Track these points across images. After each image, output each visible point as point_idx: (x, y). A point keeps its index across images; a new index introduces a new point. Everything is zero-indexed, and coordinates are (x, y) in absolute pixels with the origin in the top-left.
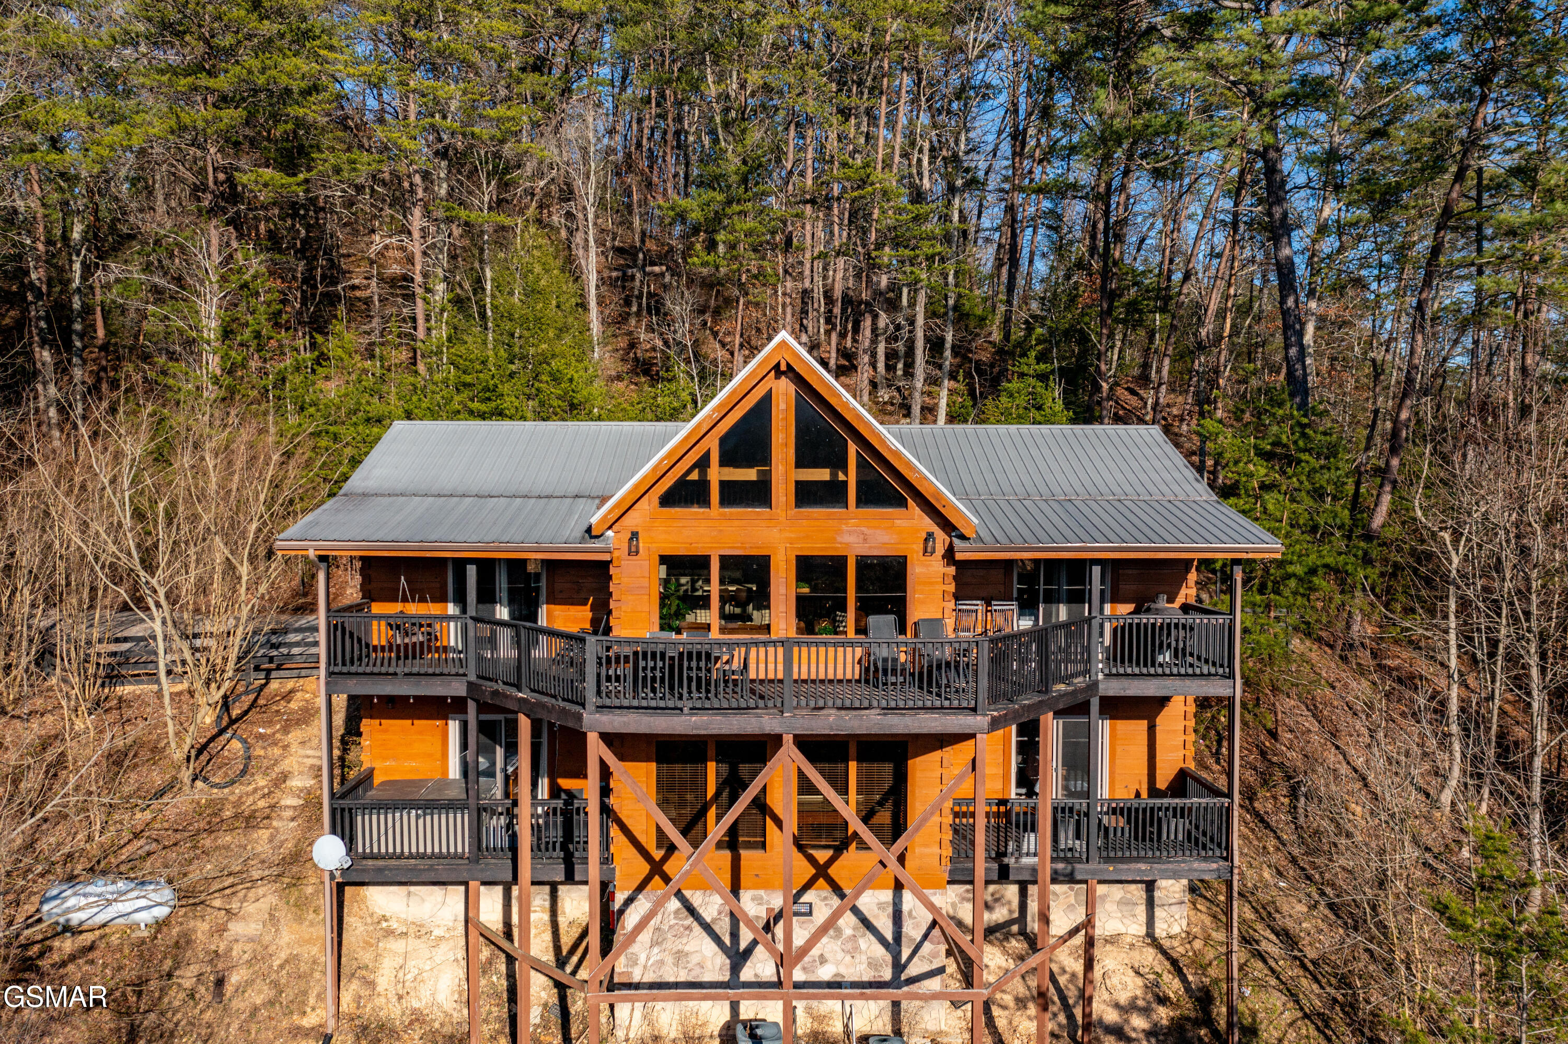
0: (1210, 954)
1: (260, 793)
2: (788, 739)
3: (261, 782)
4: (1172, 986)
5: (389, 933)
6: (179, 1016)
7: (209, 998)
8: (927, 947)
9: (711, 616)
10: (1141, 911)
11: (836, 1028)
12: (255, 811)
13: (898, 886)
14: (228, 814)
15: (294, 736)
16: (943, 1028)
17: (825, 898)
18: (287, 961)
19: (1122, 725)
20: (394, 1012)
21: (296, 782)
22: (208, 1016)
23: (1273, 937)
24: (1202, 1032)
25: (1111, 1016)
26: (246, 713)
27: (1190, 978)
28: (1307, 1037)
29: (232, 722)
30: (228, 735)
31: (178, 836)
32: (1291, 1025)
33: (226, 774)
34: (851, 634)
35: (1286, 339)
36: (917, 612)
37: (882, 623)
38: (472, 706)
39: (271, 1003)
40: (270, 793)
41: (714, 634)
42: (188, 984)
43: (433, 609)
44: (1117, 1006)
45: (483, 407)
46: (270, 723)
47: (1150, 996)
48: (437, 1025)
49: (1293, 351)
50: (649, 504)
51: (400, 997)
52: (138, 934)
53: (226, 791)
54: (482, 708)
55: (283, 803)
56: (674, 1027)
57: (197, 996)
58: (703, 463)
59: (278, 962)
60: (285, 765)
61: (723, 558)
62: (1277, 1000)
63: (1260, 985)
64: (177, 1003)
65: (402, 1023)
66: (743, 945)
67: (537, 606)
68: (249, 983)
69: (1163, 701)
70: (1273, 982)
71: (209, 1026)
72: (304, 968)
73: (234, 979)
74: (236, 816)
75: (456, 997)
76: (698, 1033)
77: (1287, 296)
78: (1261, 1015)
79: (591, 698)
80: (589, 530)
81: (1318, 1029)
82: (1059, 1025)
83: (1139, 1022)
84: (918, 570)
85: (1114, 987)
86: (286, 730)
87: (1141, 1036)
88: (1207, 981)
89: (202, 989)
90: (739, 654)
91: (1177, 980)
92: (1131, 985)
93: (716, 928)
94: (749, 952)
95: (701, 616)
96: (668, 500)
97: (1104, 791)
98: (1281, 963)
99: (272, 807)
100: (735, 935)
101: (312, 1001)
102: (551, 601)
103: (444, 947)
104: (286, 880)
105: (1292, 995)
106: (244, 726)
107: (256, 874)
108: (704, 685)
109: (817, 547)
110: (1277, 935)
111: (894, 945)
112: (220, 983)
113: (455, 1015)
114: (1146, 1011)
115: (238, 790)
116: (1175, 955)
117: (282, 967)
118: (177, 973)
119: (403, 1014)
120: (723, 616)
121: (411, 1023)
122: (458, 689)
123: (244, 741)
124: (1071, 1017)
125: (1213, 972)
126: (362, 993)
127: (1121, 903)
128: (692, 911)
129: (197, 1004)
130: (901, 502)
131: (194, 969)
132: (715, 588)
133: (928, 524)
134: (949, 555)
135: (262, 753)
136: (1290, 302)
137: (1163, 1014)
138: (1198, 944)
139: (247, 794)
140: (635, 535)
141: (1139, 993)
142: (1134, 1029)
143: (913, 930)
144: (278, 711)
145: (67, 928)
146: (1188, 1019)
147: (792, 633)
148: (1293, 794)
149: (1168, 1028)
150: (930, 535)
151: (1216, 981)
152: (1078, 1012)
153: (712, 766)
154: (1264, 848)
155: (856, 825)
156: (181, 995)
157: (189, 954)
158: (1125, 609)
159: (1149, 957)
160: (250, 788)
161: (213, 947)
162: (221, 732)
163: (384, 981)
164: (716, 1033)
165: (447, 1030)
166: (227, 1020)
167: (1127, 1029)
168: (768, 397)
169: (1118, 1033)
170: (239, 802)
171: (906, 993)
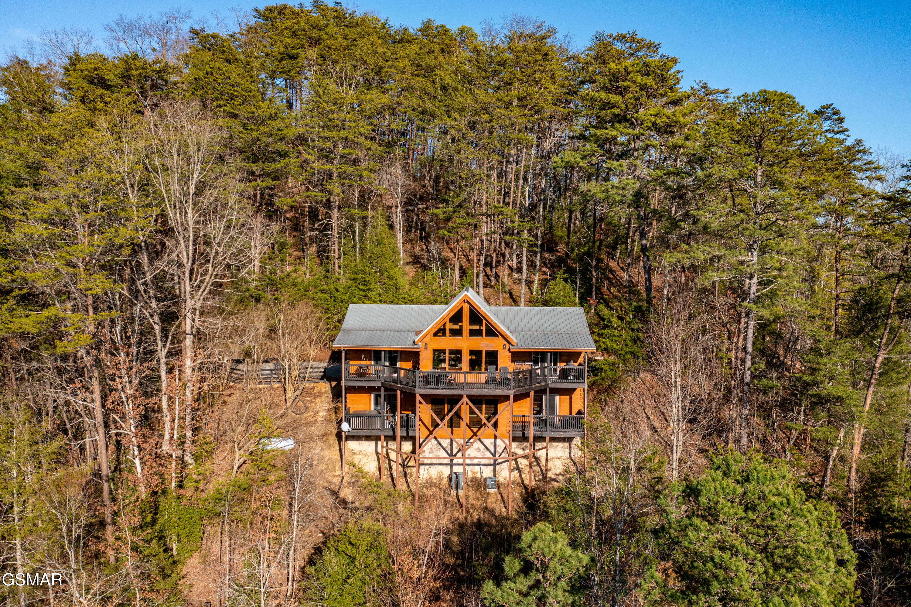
0: (586, 462)
2: (465, 396)
3: (311, 413)
4: (572, 468)
5: (355, 454)
8: (503, 454)
9: (446, 365)
10: (567, 450)
11: (479, 475)
12: (311, 421)
13: (496, 437)
14: (303, 422)
15: (318, 400)
17: (476, 441)
18: (328, 459)
19: (562, 397)
21: (321, 414)
25: (553, 477)
26: (301, 394)
27: (578, 467)
30: (297, 401)
34: (483, 370)
36: (500, 365)
37: (491, 368)
38: (382, 389)
39: (327, 469)
41: (447, 370)
43: (368, 363)
44: (555, 473)
46: (309, 397)
47: (565, 471)
48: (370, 476)
50: (430, 336)
52: (286, 452)
53: (301, 415)
54: (386, 390)
55: (318, 419)
56: (436, 475)
58: (444, 325)
59: (326, 459)
60: (318, 408)
61: (450, 351)
66: (454, 453)
67: (396, 362)
68: (319, 464)
69: (574, 390)
72: (332, 461)
73: (315, 463)
74: (306, 422)
75: (376, 469)
76: (442, 477)
79: (417, 386)
80: (414, 342)
83: (561, 478)
84: (501, 354)
85: (554, 469)
86: (315, 398)
90: (454, 375)
91: (574, 467)
92: (561, 469)
93: (447, 449)
94: (455, 455)
95: (443, 365)
96: (435, 334)
97: (557, 413)
99: (315, 420)
100: (452, 451)
102: (401, 361)
106: (302, 398)
107: (315, 438)
108: (444, 383)
109: (475, 347)
111: (494, 455)
112: (311, 464)
113: (375, 474)
114: (564, 475)
115: (305, 415)
116: (575, 462)
120: (450, 365)
122: (379, 384)
127: (562, 448)
128: (440, 444)
130: (497, 336)
132: (447, 356)
133: (504, 342)
134: (509, 350)
135: (309, 405)
137: (568, 476)
138: (583, 460)
139: (308, 417)
140: (426, 344)
141: (563, 470)
143: (499, 450)
147: (468, 370)
150: (505, 345)
153: (446, 406)
155: (484, 421)
157: (301, 457)
158: (563, 364)
159: (568, 461)
160: (308, 415)
161: (308, 456)
164: (446, 476)
165: (374, 477)
166: (315, 473)
167: (557, 479)
168: (462, 308)
169: (555, 480)
170: (306, 418)
171: (497, 467)
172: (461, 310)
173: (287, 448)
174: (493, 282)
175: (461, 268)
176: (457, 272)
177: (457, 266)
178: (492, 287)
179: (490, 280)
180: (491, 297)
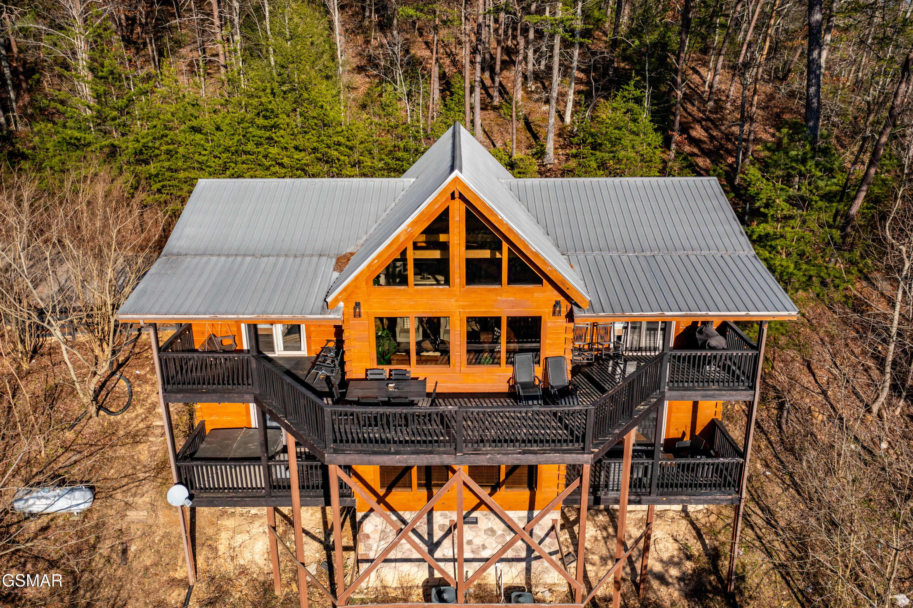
0: (720, 524)
1: (140, 418)
3: (140, 410)
4: (696, 548)
5: (224, 513)
6: (102, 574)
7: (119, 561)
8: (548, 540)
11: (492, 583)
12: (138, 431)
13: (531, 508)
14: (121, 433)
16: (556, 581)
17: (486, 515)
18: (163, 537)
20: (229, 568)
22: (119, 573)
23: (759, 512)
24: (712, 578)
25: (658, 567)
26: (127, 359)
27: (707, 542)
28: (775, 582)
29: (120, 366)
30: (118, 376)
31: (92, 449)
32: (766, 574)
33: (118, 405)
34: (503, 364)
35: (809, 80)
36: (545, 352)
37: (524, 359)
39: (156, 565)
40: (146, 417)
42: (105, 552)
44: (661, 561)
45: (266, 123)
46: (143, 366)
47: (682, 555)
48: (255, 576)
49: (812, 90)
50: (367, 285)
51: (232, 558)
52: (74, 518)
53: (119, 417)
55: (154, 424)
56: (395, 581)
57: (112, 561)
58: (402, 256)
59: (158, 538)
60: (154, 398)
62: (758, 556)
63: (749, 547)
64: (100, 566)
65: (234, 574)
66: (435, 540)
68: (141, 551)
70: (757, 544)
71: (120, 579)
72: (173, 541)
73: (133, 548)
74: (127, 435)
75: (266, 556)
76: (409, 585)
77: (813, 50)
78: (749, 567)
79: (330, 444)
81: (782, 576)
82: (626, 574)
83: (674, 572)
84: (549, 325)
85: (660, 550)
87: (675, 581)
88: (717, 543)
89: (114, 556)
91: (699, 543)
92: (671, 548)
93: (419, 531)
94: (439, 543)
98: (763, 530)
99: (148, 427)
100: (430, 534)
101: (180, 563)
103: (257, 523)
104: (160, 480)
105: (768, 552)
106: (126, 369)
107: (141, 475)
109: (481, 310)
110: (762, 510)
112: (125, 551)
113: (266, 568)
114: (678, 564)
115: (127, 416)
116: (699, 525)
117: (160, 541)
118: (99, 546)
119: (235, 569)
121: (240, 574)
123: (128, 381)
124: (633, 569)
125: (722, 538)
126: (210, 556)
129: (112, 566)
130: (540, 282)
131: (108, 543)
133: (557, 297)
134: (570, 316)
135: (139, 389)
136: (815, 54)
137: (689, 565)
138: (713, 518)
139: (132, 419)
140: (358, 305)
141: (675, 553)
142: (671, 576)
143: (540, 531)
144: (147, 357)
145: (32, 514)
146: (703, 569)
148: (781, 407)
149: (691, 575)
150: (557, 303)
151: (723, 544)
152: (638, 566)
154: (759, 446)
156: (102, 561)
157: (105, 532)
159: (683, 527)
160: (133, 415)
161: (118, 527)
162: (113, 374)
163: (222, 548)
164: (420, 584)
165: (262, 578)
166: (131, 576)
167: (667, 576)
168: (447, 211)
169: (662, 578)
170: (128, 425)
171: (534, 564)
172: (445, 214)
173: (75, 510)
174: (497, 101)
175: (443, 76)
176: (436, 86)
177: (435, 72)
178: (495, 108)
179: (491, 97)
180: (495, 129)
